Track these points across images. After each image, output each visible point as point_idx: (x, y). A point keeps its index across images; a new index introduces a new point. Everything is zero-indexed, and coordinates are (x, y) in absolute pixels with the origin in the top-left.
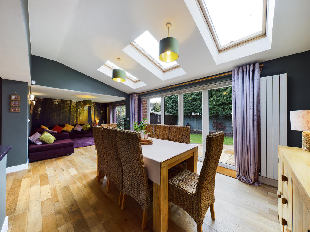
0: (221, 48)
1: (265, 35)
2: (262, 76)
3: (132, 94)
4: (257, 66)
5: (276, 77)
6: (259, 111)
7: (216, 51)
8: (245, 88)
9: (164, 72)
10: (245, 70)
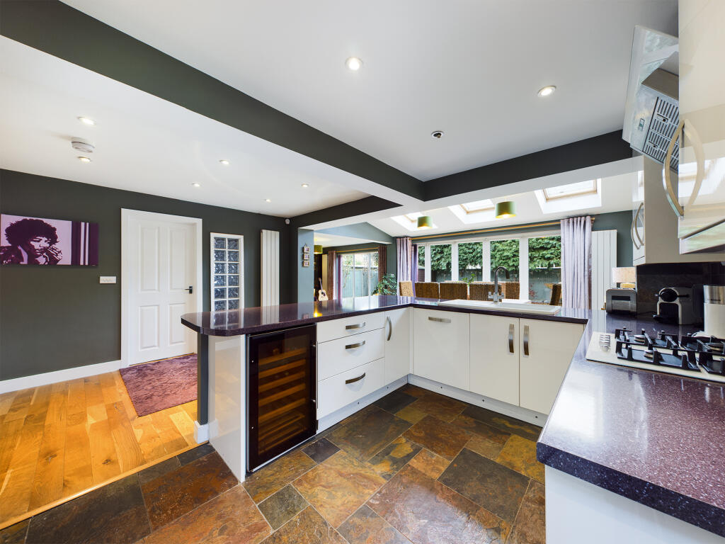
0: (549, 196)
1: (596, 191)
2: (593, 229)
3: (403, 237)
4: (588, 218)
5: (607, 232)
6: (590, 267)
7: (544, 200)
8: (575, 241)
9: (468, 213)
10: (575, 222)
